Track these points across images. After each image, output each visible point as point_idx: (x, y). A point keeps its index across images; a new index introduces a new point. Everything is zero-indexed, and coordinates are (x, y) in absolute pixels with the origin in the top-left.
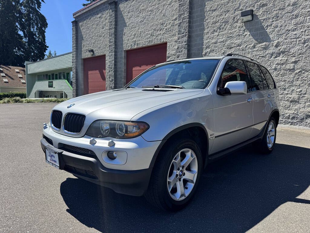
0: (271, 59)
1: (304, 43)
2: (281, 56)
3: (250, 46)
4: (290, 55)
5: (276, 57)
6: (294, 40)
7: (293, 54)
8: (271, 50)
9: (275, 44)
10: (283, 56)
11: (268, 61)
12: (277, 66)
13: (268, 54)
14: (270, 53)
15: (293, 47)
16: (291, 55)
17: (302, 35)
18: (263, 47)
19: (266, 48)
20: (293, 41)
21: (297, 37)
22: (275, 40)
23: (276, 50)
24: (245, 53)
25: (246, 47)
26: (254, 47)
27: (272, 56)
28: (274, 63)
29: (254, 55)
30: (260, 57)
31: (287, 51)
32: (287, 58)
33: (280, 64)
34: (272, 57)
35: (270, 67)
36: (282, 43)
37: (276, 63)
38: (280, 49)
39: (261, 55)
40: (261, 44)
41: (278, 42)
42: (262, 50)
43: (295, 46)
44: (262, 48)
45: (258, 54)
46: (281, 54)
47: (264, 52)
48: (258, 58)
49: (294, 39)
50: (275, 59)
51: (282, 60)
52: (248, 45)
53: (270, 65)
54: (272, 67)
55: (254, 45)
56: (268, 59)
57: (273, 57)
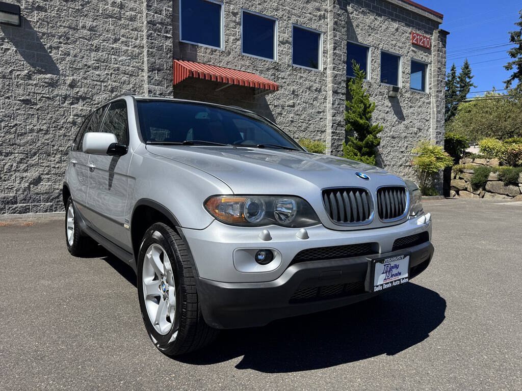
0: (64, 105)
1: (112, 91)
2: (81, 103)
3: (19, 73)
4: (94, 105)
5: (72, 104)
6: (98, 83)
7: (98, 104)
8: (63, 90)
9: (68, 82)
10: (84, 105)
11: (60, 108)
12: (76, 118)
13: (57, 95)
14: (61, 95)
15: (98, 94)
16: (96, 106)
17: (108, 79)
18: (47, 80)
19: (53, 84)
20: (96, 85)
21: (101, 80)
22: (68, 76)
23: (72, 92)
24: (9, 83)
25: (11, 72)
26: (29, 77)
27: (65, 100)
28: (70, 113)
29: (30, 92)
30: (43, 97)
31: (89, 98)
32: (90, 109)
33: (81, 117)
34: (65, 102)
35: (65, 118)
36: (80, 83)
37: (74, 112)
38: (78, 92)
39: (44, 95)
40: (42, 76)
41: (73, 80)
42: (47, 87)
43: (100, 92)
44: (45, 83)
45: (39, 92)
46: (80, 101)
47: (50, 90)
48: (40, 100)
49: (97, 81)
50: (72, 106)
51: (82, 109)
52: (14, 70)
53: (63, 115)
54: (67, 119)
55: (28, 73)
56: (59, 105)
57: (67, 102)
